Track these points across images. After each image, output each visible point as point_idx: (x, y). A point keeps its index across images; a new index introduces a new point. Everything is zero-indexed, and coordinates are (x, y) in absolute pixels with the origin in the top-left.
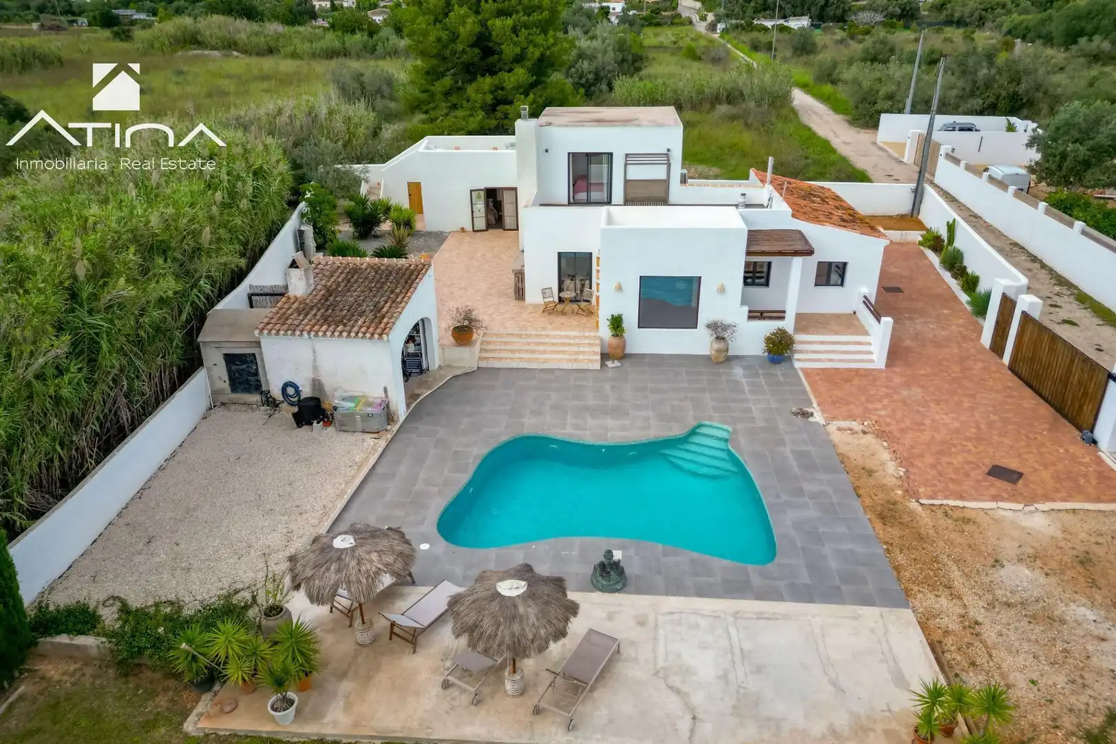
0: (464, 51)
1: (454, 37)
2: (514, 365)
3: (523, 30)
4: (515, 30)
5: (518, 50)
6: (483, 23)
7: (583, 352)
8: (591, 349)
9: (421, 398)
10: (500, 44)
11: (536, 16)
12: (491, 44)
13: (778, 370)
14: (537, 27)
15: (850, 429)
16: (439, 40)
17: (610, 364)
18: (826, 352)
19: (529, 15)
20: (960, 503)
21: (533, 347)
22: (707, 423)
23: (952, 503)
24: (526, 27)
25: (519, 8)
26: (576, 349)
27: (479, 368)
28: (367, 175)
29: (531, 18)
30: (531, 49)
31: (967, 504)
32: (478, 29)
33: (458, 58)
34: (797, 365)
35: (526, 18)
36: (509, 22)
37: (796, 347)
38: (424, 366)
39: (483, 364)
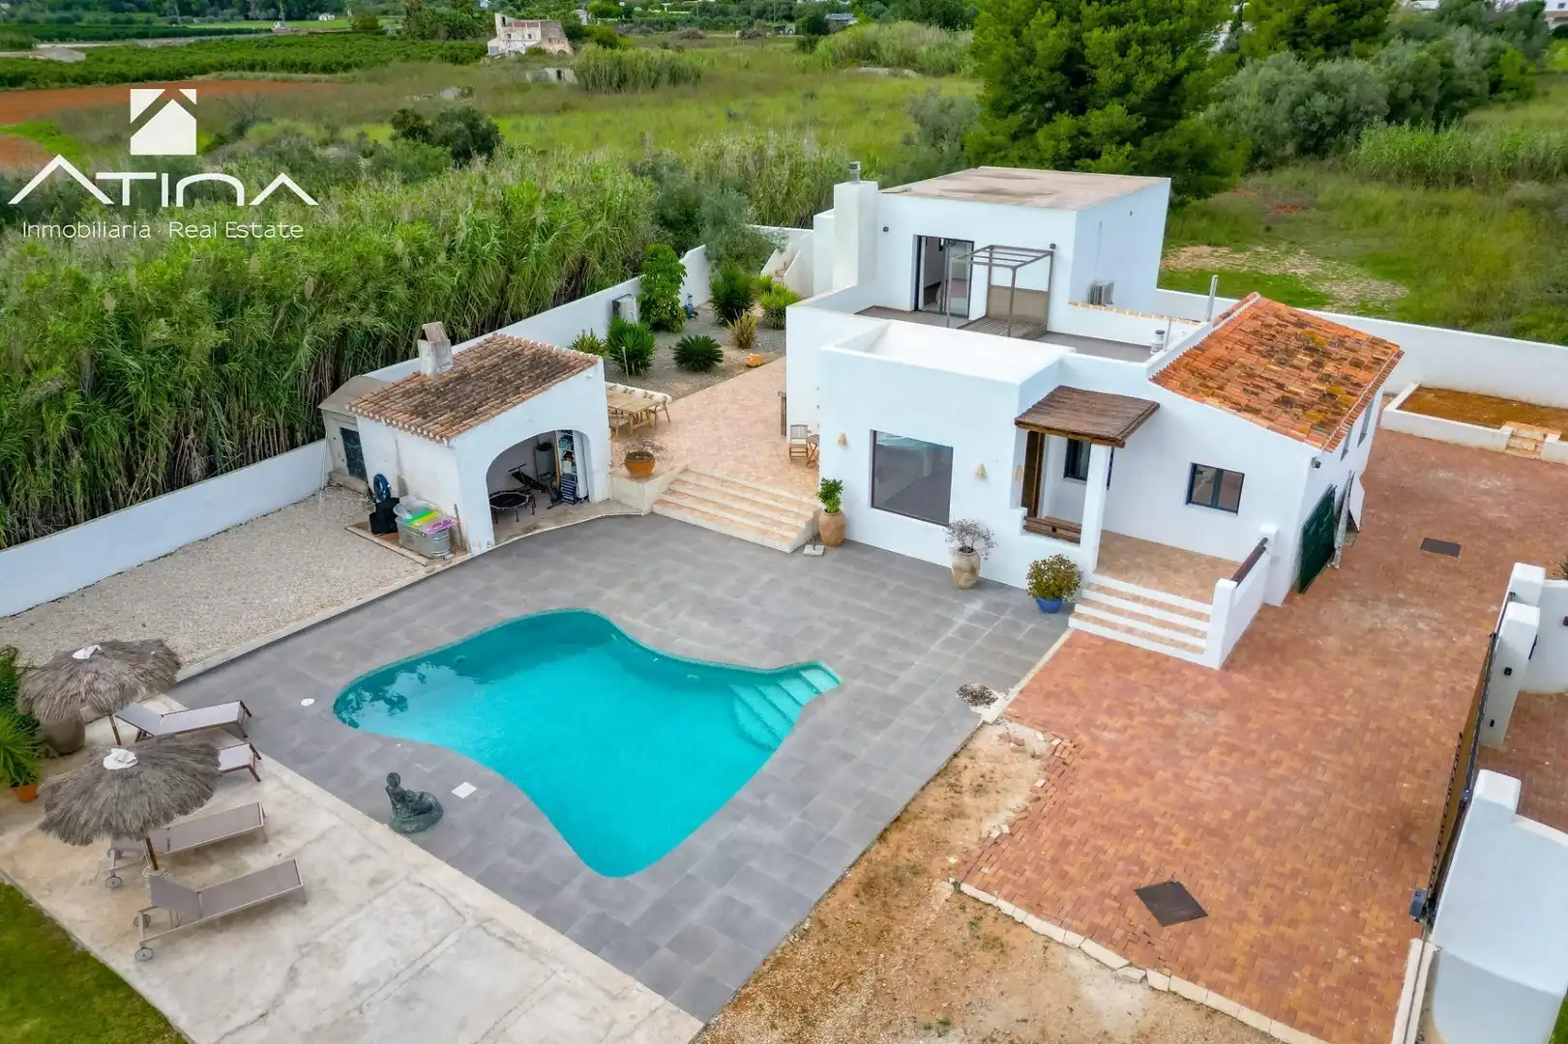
0: (1039, 78)
1: (1029, 59)
2: (690, 519)
3: (1134, 46)
4: (1123, 48)
5: (1119, 77)
6: (1077, 38)
7: (780, 524)
8: (791, 521)
9: (537, 531)
10: (1095, 67)
11: (1165, 26)
12: (1084, 67)
13: (1035, 623)
14: (1164, 43)
15: (1020, 743)
16: (1007, 59)
17: (808, 550)
18: (1133, 615)
19: (1153, 24)
20: (1020, 914)
21: (727, 502)
22: (824, 665)
23: (1007, 908)
24: (1144, 41)
25: (1140, 13)
26: (776, 516)
27: (652, 513)
28: (783, 242)
29: (1158, 28)
30: (1141, 76)
31: (1034, 922)
32: (1065, 44)
33: (1032, 87)
34: (1073, 623)
35: (1147, 28)
36: (1114, 34)
37: (1087, 593)
38: (581, 494)
39: (659, 510)
